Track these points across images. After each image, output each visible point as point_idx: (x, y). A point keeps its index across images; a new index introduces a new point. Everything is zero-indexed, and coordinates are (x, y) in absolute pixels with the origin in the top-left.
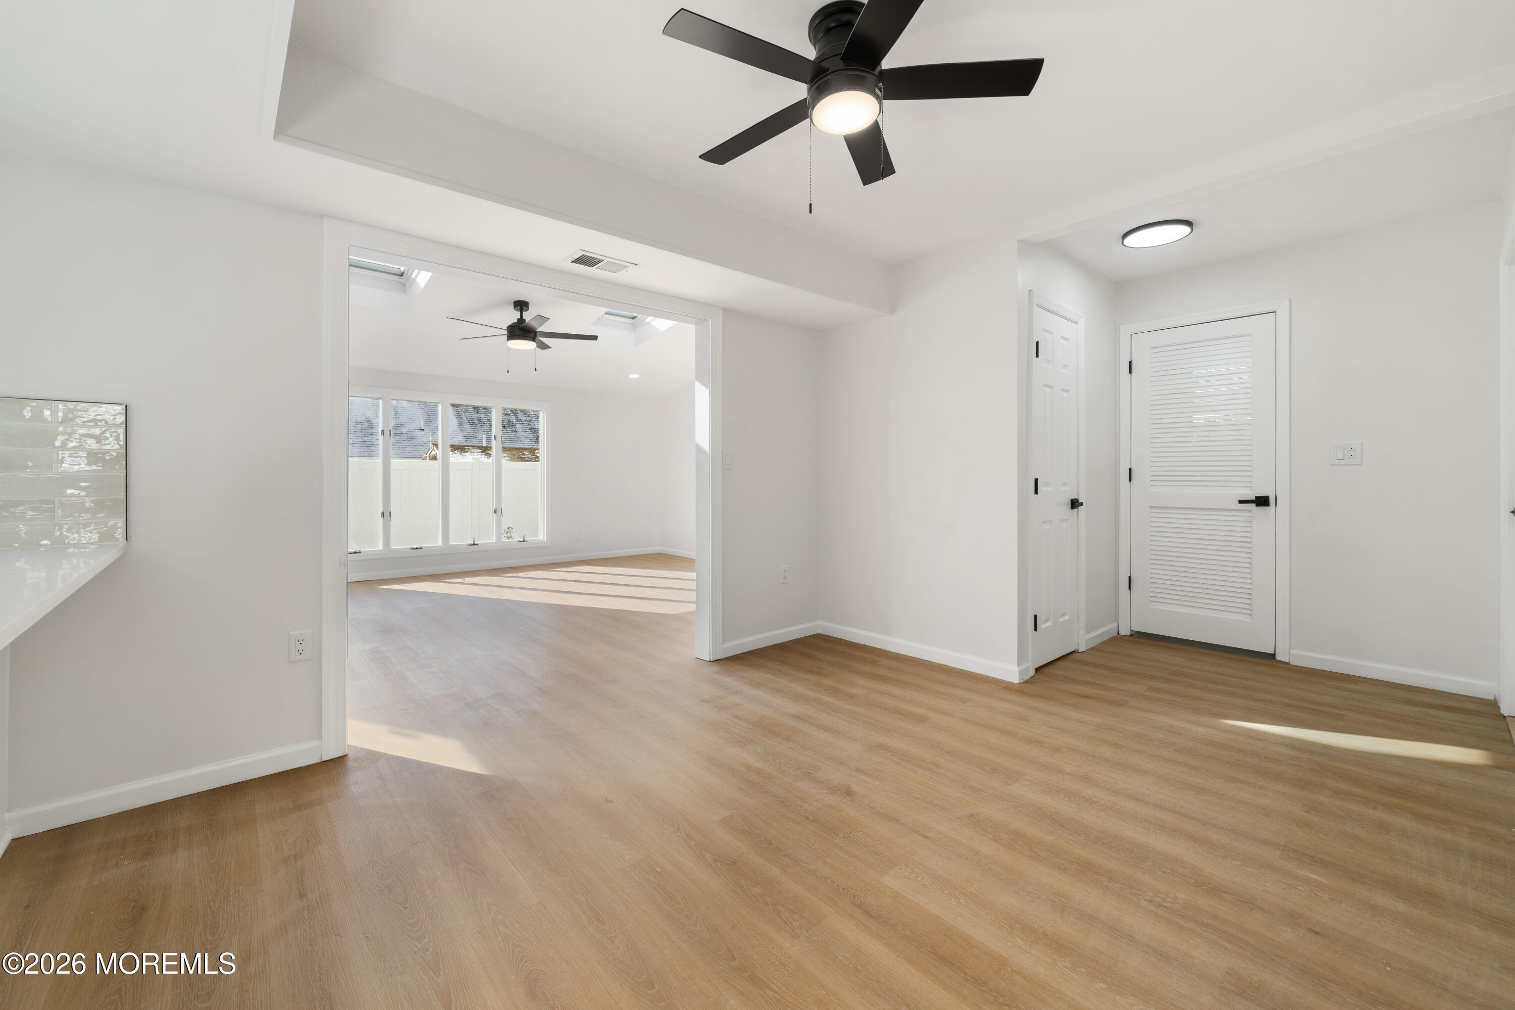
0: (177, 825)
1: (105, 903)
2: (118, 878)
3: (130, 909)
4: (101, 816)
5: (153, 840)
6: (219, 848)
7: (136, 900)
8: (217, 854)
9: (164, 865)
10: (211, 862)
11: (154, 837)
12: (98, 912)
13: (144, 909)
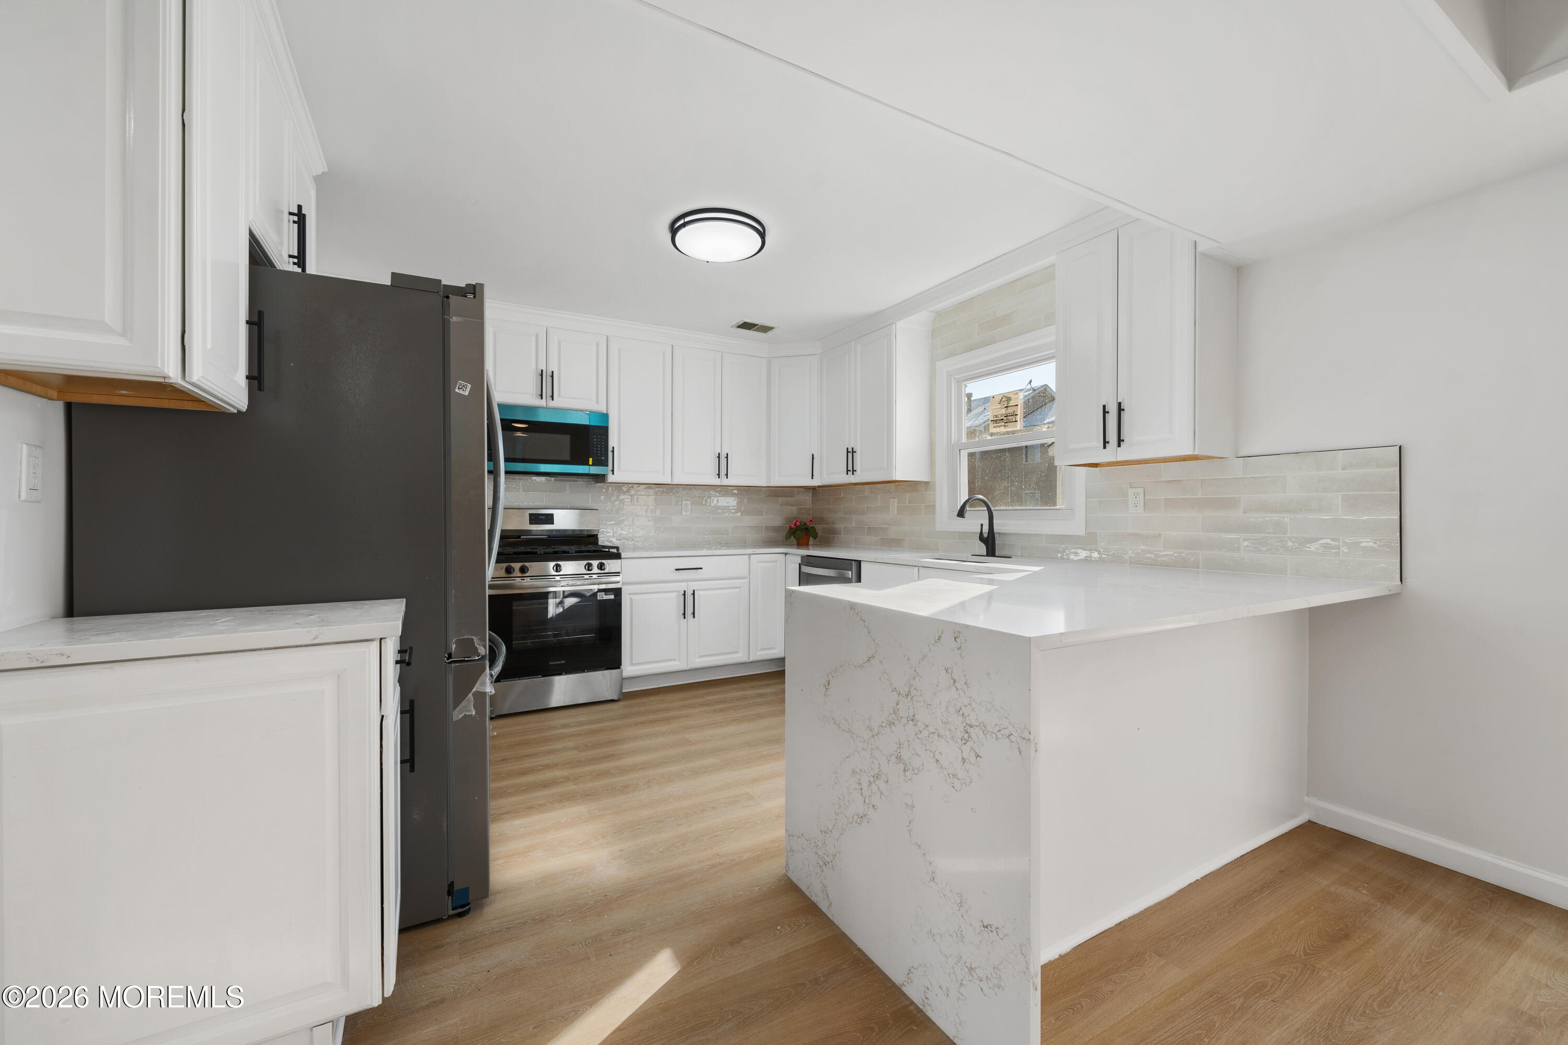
0: (1432, 894)
1: (1325, 908)
2: (1349, 899)
3: (1338, 928)
4: (1377, 843)
5: (1400, 890)
6: (1452, 942)
7: (1347, 925)
8: (1445, 946)
9: (1391, 917)
10: (1433, 948)
11: (1403, 888)
12: (1316, 912)
13: (1347, 937)
